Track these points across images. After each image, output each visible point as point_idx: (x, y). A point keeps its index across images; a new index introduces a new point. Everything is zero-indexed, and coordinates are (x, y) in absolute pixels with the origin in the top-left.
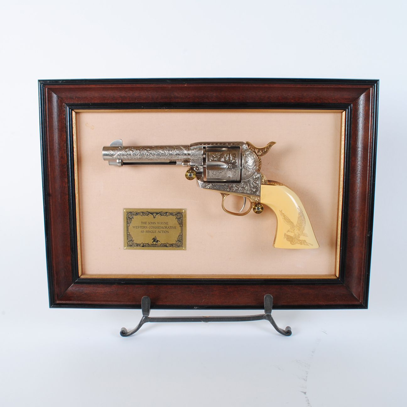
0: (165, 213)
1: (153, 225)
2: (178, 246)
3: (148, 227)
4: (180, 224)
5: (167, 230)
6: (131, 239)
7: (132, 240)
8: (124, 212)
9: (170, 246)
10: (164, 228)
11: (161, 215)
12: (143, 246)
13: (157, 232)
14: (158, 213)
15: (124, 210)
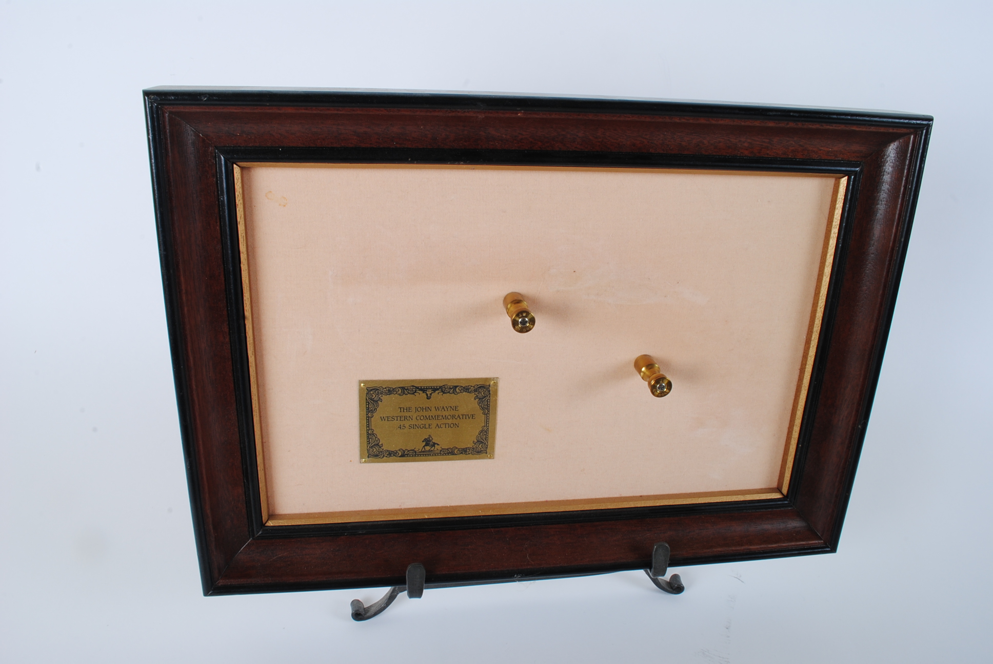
0: (451, 389)
1: (425, 413)
2: (478, 452)
3: (414, 418)
4: (483, 409)
5: (454, 421)
6: (376, 443)
7: (378, 445)
8: (361, 389)
9: (462, 453)
10: (449, 417)
11: (442, 392)
12: (403, 456)
13: (434, 426)
14: (438, 389)
15: (360, 385)
